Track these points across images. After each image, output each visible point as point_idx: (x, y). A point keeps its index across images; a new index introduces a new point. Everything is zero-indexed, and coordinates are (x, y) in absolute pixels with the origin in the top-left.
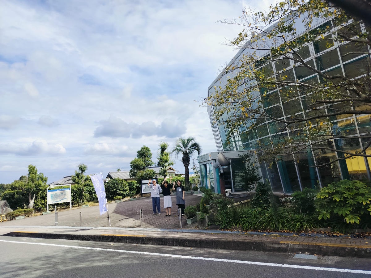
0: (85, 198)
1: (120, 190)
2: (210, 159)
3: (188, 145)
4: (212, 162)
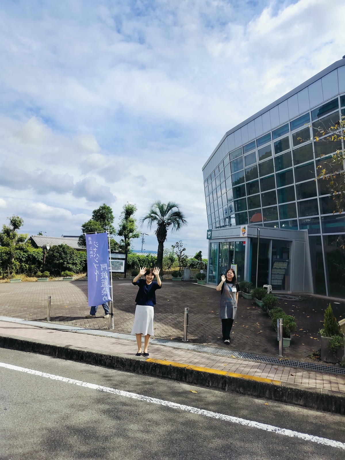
0: (14, 267)
1: (68, 263)
2: (241, 236)
3: (166, 212)
4: (246, 240)
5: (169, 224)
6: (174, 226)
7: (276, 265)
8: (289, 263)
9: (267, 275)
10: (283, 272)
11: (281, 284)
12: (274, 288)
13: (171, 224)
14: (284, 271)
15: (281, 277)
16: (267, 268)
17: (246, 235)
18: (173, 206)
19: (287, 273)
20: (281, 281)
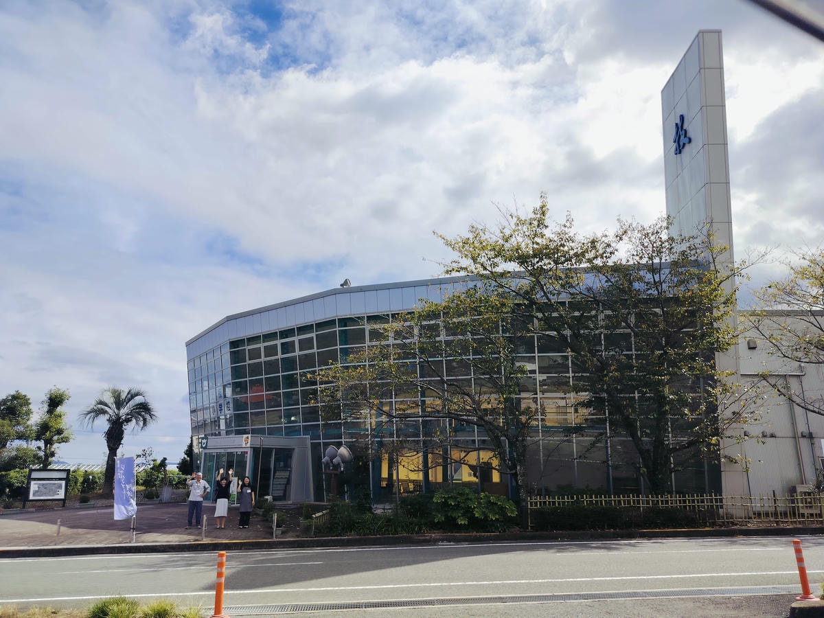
2: (244, 446)
3: (125, 403)
4: (249, 451)
5: (128, 421)
6: (137, 423)
7: (278, 474)
8: (291, 471)
9: (267, 486)
10: (284, 481)
11: (282, 495)
12: (275, 499)
13: (131, 420)
14: (286, 480)
15: (282, 487)
16: (269, 479)
17: (249, 445)
18: (137, 394)
19: (289, 481)
20: (282, 492)
